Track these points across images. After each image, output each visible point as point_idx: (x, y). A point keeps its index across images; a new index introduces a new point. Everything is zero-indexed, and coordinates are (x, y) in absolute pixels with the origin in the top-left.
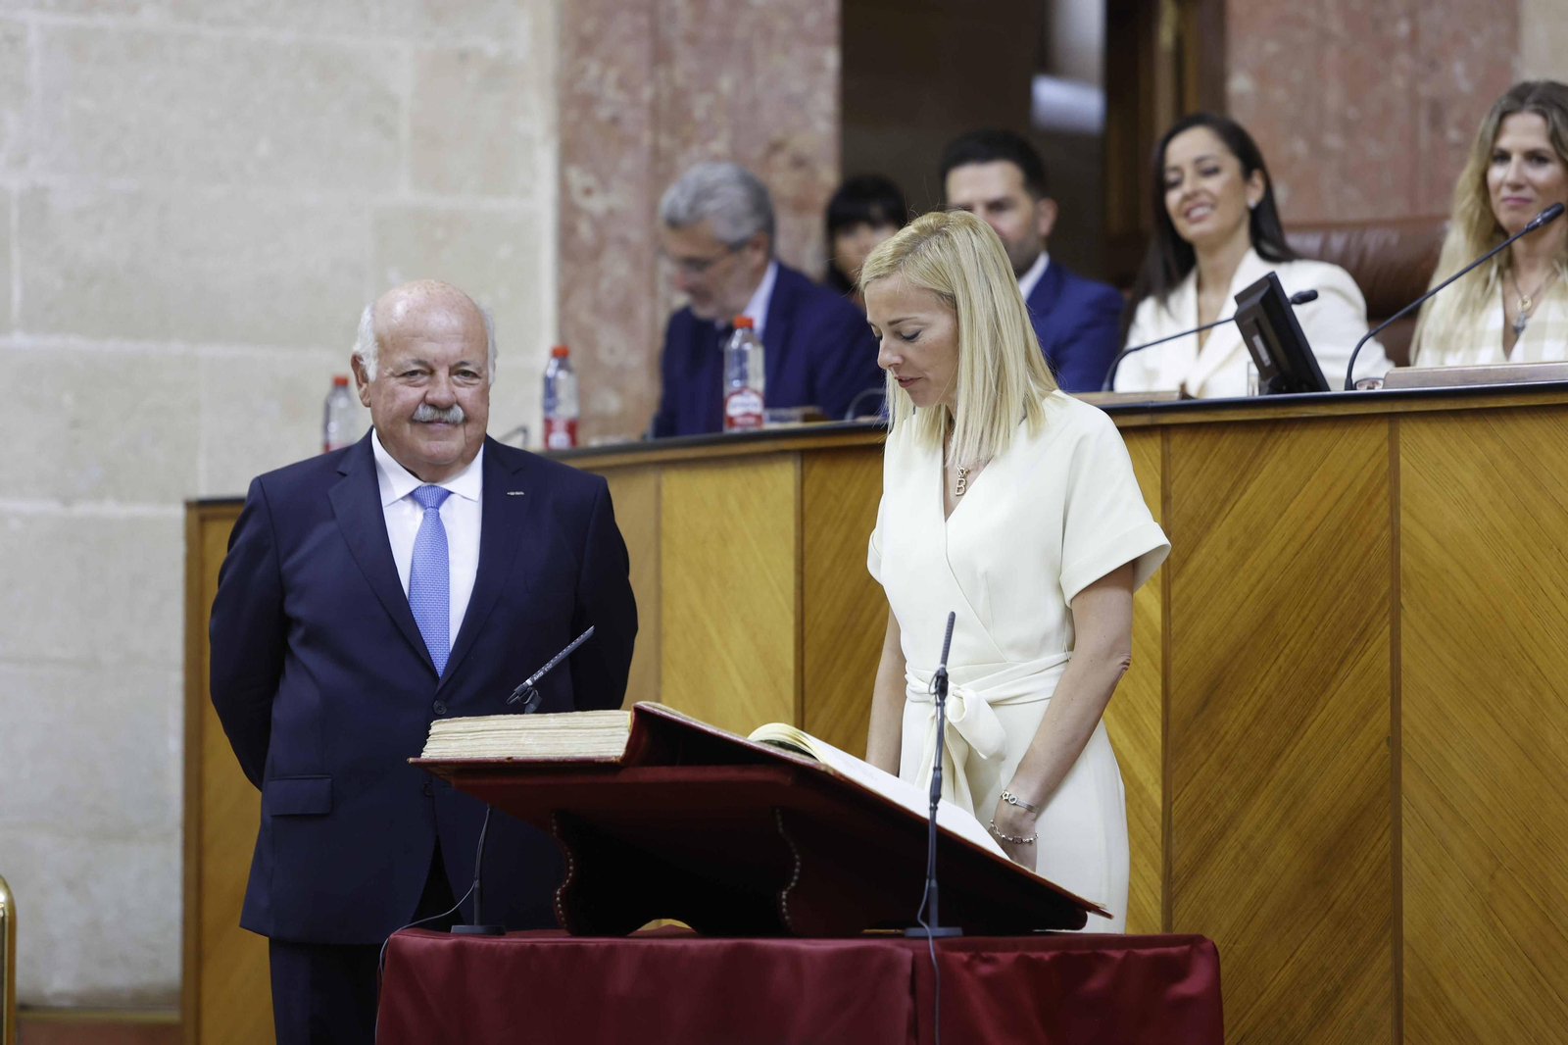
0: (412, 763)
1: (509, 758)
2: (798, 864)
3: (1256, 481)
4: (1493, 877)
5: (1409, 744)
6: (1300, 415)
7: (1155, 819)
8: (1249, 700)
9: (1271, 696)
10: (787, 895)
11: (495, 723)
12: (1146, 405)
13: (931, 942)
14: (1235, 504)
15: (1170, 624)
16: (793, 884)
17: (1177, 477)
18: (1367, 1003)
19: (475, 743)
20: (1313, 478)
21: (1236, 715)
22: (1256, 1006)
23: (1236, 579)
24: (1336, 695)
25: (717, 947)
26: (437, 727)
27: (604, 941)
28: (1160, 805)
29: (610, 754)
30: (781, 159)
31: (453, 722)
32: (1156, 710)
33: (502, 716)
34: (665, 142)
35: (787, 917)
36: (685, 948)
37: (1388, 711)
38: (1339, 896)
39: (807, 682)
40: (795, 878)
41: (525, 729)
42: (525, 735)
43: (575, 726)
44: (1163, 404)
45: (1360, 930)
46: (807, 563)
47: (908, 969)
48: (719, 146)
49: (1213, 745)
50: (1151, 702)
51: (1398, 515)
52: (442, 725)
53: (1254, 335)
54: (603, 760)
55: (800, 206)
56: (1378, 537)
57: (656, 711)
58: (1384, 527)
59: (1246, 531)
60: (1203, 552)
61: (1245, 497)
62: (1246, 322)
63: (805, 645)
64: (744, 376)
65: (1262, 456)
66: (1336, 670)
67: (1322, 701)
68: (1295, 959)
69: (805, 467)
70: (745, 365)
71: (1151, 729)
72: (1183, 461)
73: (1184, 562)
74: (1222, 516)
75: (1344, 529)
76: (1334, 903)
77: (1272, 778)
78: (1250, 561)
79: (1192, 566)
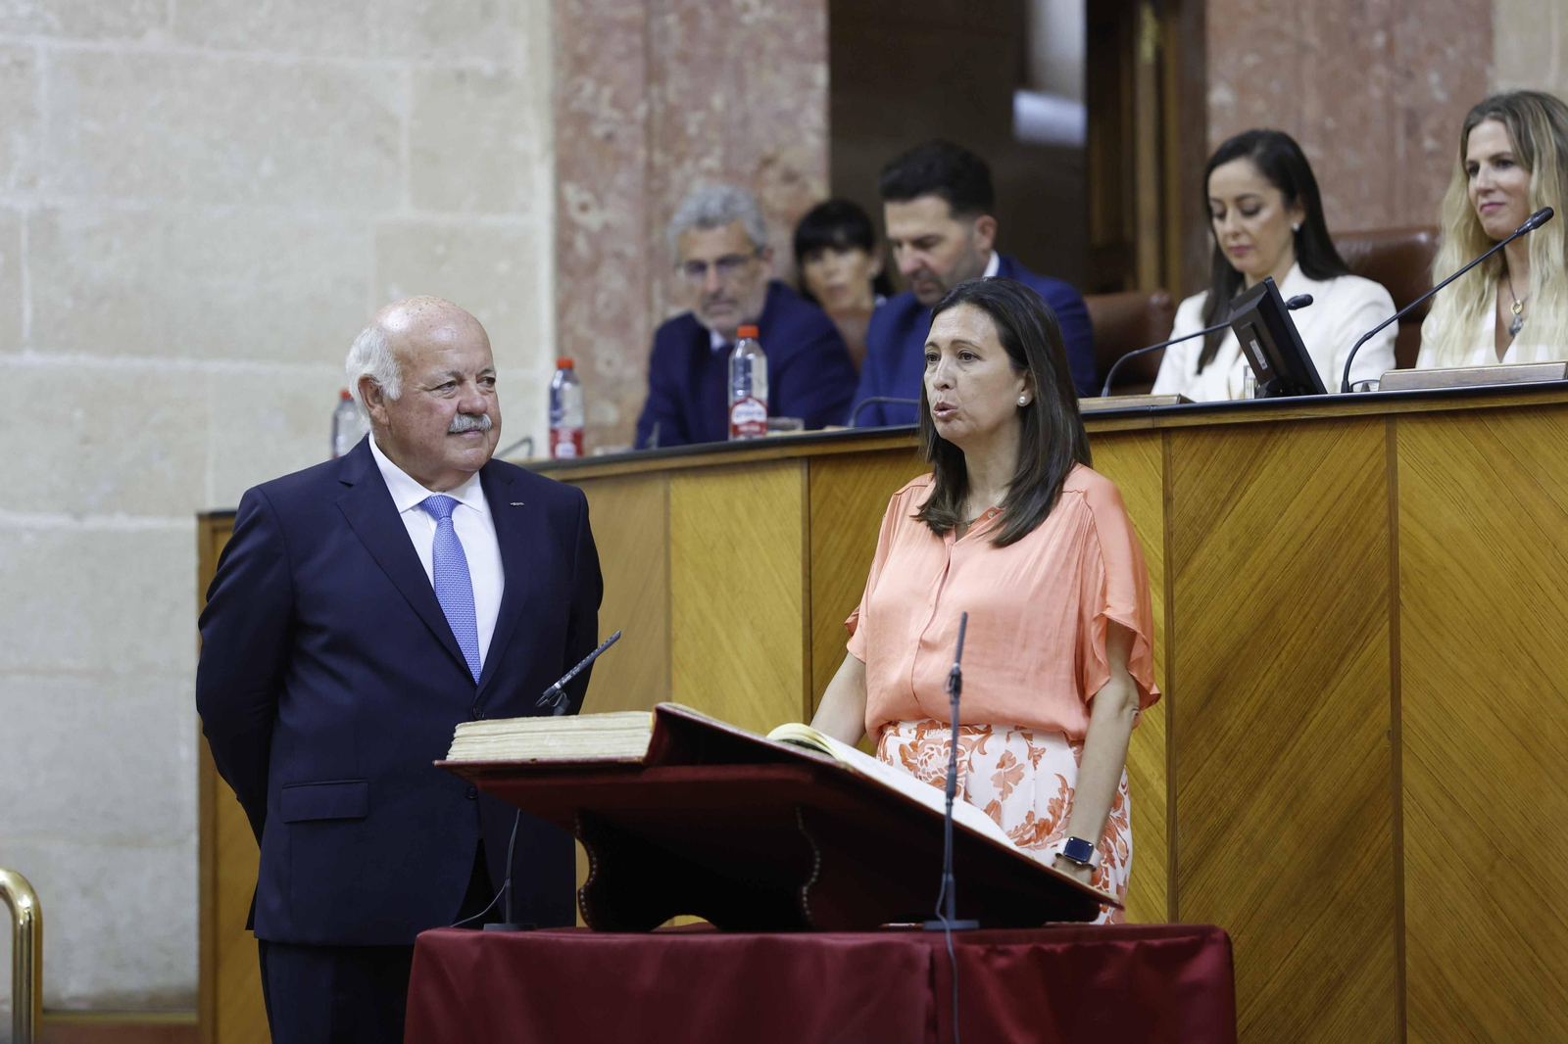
0: (438, 766)
1: (533, 760)
2: (818, 859)
3: (1256, 482)
5: (1408, 736)
6: (1298, 418)
7: (1161, 814)
8: (1253, 693)
10: (807, 891)
12: (1150, 407)
13: (948, 935)
14: (1236, 505)
15: (1173, 623)
16: (813, 880)
17: (1178, 480)
18: (1370, 990)
19: (498, 745)
20: (1312, 479)
21: (1238, 711)
23: (1237, 578)
24: (1337, 690)
25: (738, 942)
27: (626, 938)
28: (1165, 800)
29: (632, 755)
30: (772, 174)
34: (659, 158)
35: (808, 912)
36: (707, 944)
37: (1389, 705)
38: (1342, 886)
40: (816, 873)
41: (547, 731)
42: (548, 737)
43: (597, 727)
44: (1164, 408)
45: (1363, 919)
46: (815, 567)
47: (927, 966)
48: (711, 162)
49: (1216, 741)
51: (1397, 513)
53: (1250, 340)
54: (625, 761)
56: (1377, 535)
57: (678, 712)
58: (1382, 526)
59: (1246, 531)
60: (1205, 552)
61: (1246, 497)
62: (1242, 328)
63: (814, 647)
64: (748, 384)
65: (1262, 457)
66: (1338, 666)
67: (1323, 695)
68: (1298, 949)
69: (812, 474)
70: (749, 374)
71: (1156, 726)
72: (1184, 464)
73: (1187, 562)
74: (1223, 516)
75: (1344, 528)
76: (1337, 894)
77: (1275, 772)
78: (1253, 558)
79: (1196, 564)
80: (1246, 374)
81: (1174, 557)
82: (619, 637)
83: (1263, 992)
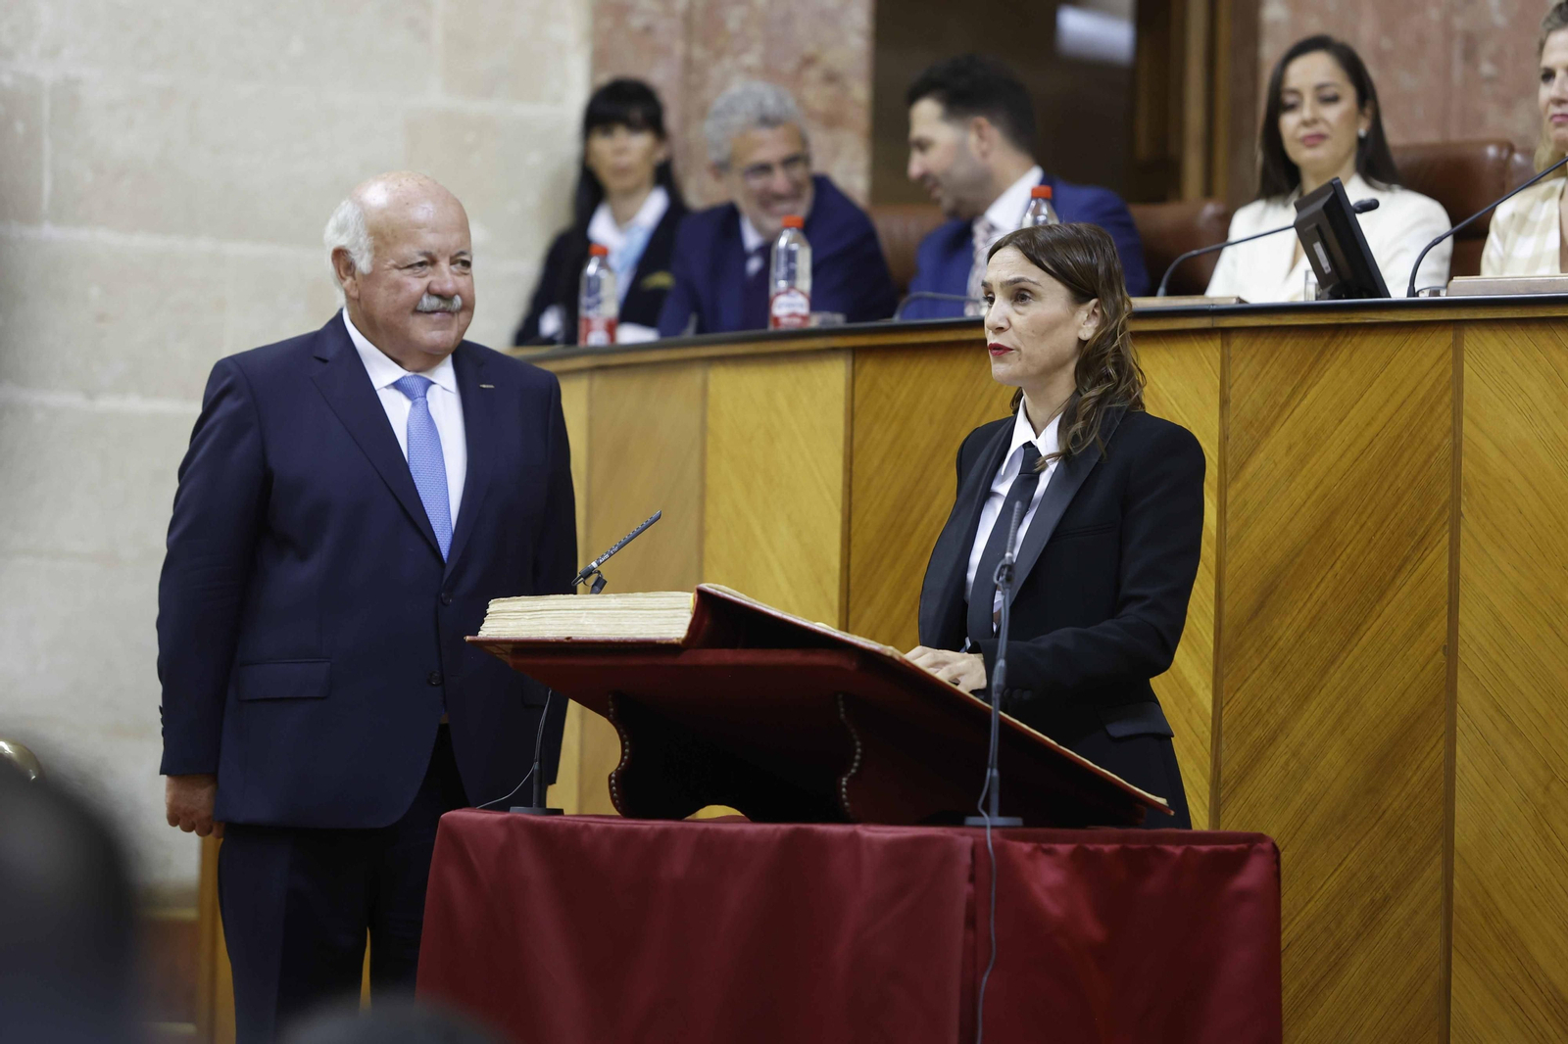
0: (470, 642)
1: (568, 638)
2: (859, 750)
3: (1316, 388)
4: (1547, 789)
5: (1466, 653)
6: (1363, 321)
7: (1205, 725)
8: (1305, 604)
9: (1326, 603)
10: (847, 782)
11: (554, 602)
12: (1207, 307)
13: (989, 832)
14: (1293, 410)
15: (1225, 528)
16: (853, 771)
17: (1236, 381)
18: (1415, 912)
19: (533, 622)
20: (1375, 385)
21: (1290, 620)
22: (1303, 914)
23: (1294, 484)
24: (1393, 603)
25: (775, 831)
26: (495, 606)
27: (659, 824)
28: (1210, 710)
29: (671, 636)
30: (813, 74)
31: (511, 601)
32: (1209, 614)
33: (562, 596)
34: (698, 53)
35: (846, 804)
36: (742, 832)
37: (1445, 620)
38: (1391, 804)
39: (853, 581)
40: (856, 764)
41: (584, 609)
42: (584, 615)
43: (636, 606)
44: (1224, 307)
45: (1411, 839)
46: (855, 462)
47: (967, 859)
48: (751, 59)
49: (1266, 650)
50: (1204, 607)
51: (1461, 422)
52: (500, 604)
53: (1316, 242)
54: (664, 642)
55: (832, 121)
56: (1439, 445)
57: (719, 593)
58: (1446, 436)
59: (1305, 436)
60: (1261, 456)
61: (1305, 402)
62: (1306, 230)
63: (853, 543)
64: (791, 276)
65: (1324, 361)
66: (1394, 578)
67: (1378, 608)
68: (1343, 867)
69: (857, 366)
70: (792, 265)
71: (1204, 634)
72: (1242, 366)
73: (1242, 466)
74: (1282, 420)
75: (1406, 435)
76: (1384, 812)
77: (1325, 685)
78: (1308, 466)
79: (1250, 470)
80: (1307, 278)
81: (1229, 460)
82: (659, 517)
83: (1307, 909)
